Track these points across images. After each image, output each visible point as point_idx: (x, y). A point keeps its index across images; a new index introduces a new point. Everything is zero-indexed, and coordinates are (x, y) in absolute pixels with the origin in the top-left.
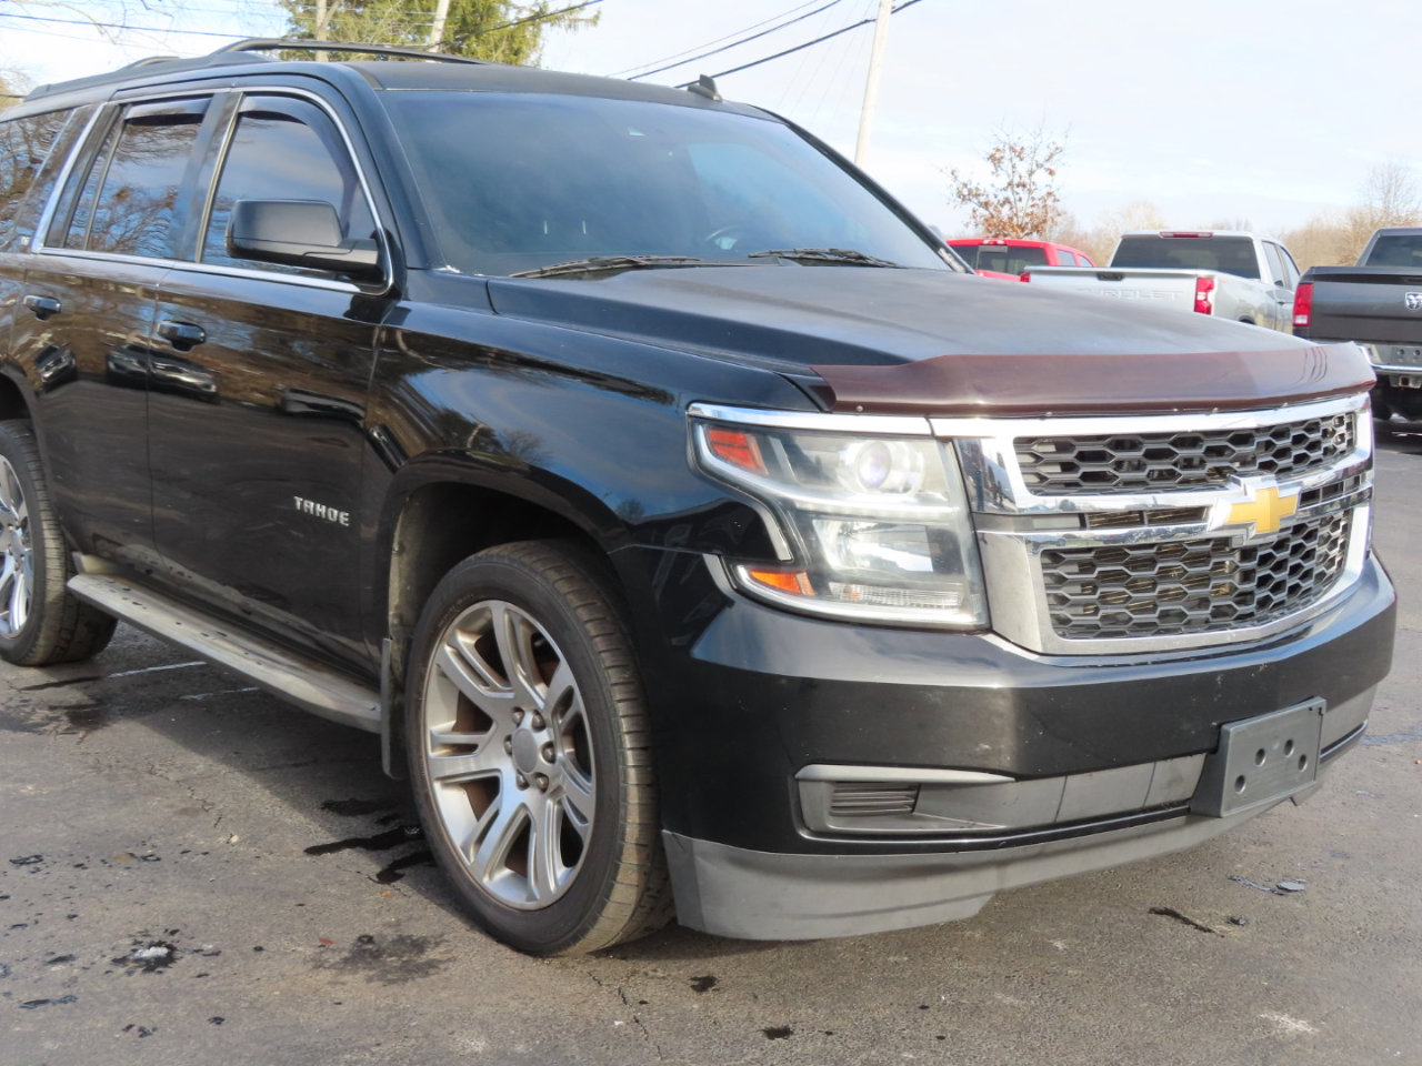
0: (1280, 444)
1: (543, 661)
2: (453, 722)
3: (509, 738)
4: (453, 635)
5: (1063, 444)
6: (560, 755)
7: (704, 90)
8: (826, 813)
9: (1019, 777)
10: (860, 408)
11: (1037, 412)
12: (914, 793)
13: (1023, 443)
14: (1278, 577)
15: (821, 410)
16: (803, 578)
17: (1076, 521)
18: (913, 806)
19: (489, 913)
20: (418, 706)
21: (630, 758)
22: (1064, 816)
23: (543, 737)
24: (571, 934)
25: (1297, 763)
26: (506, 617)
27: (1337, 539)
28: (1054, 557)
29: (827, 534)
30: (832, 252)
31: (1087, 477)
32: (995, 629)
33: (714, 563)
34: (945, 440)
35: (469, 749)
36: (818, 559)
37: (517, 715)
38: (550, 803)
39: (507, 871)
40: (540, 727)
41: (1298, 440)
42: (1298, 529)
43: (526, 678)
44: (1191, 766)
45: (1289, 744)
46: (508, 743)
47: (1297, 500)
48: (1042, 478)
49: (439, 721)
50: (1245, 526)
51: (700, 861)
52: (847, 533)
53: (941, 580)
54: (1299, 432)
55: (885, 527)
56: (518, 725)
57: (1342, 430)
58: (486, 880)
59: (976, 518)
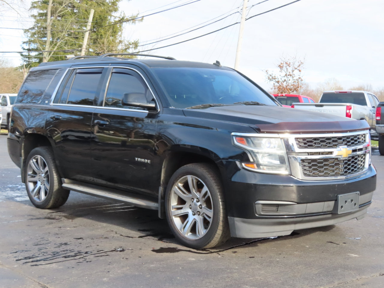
0: (348, 140)
1: (200, 187)
2: (177, 203)
3: (190, 205)
4: (178, 184)
5: (304, 139)
6: (203, 206)
7: (217, 64)
8: (261, 211)
9: (298, 203)
10: (265, 132)
11: (299, 133)
12: (277, 207)
13: (296, 139)
14: (349, 167)
15: (258, 133)
16: (255, 165)
17: (307, 154)
18: (277, 210)
19: (188, 242)
20: (169, 200)
21: (221, 203)
22: (307, 212)
23: (199, 204)
24: (207, 242)
25: (354, 205)
26: (191, 178)
27: (362, 161)
28: (303, 161)
29: (259, 157)
30: (252, 102)
31: (309, 146)
32: (292, 175)
33: (238, 163)
34: (281, 139)
35: (181, 208)
36: (258, 161)
37: (193, 200)
38: (201, 217)
39: (191, 233)
40: (198, 202)
41: (352, 139)
42: (353, 157)
43: (195, 191)
44: (332, 203)
45: (352, 200)
46: (190, 206)
47: (351, 151)
48: (300, 146)
49: (174, 203)
50: (341, 156)
51: (236, 222)
52: (263, 157)
53: (282, 165)
54: (352, 138)
55: (270, 155)
56: (193, 202)
57: (363, 138)
58: (186, 235)
59: (287, 153)
